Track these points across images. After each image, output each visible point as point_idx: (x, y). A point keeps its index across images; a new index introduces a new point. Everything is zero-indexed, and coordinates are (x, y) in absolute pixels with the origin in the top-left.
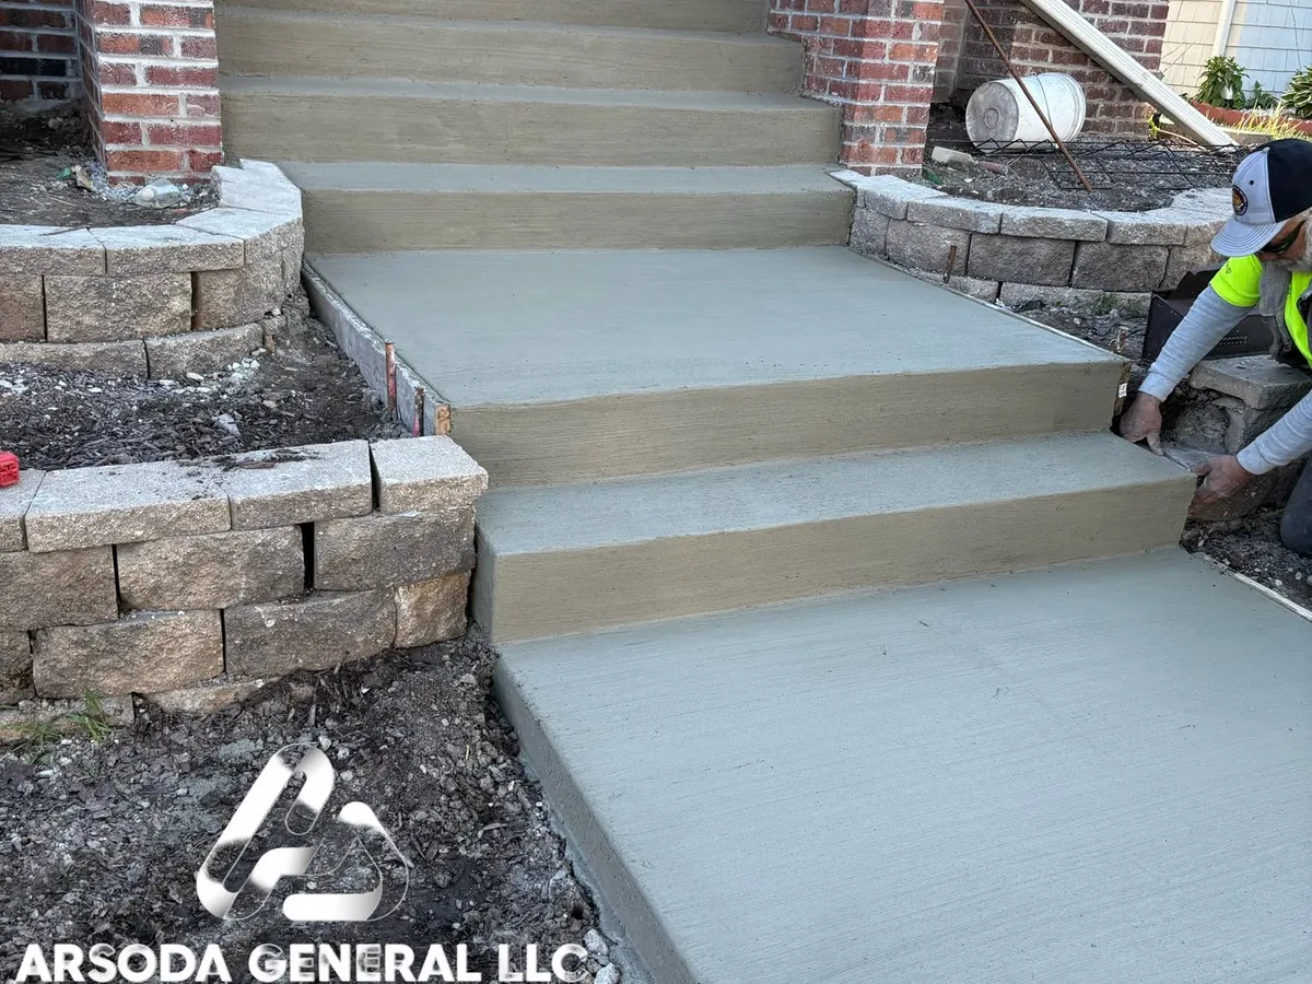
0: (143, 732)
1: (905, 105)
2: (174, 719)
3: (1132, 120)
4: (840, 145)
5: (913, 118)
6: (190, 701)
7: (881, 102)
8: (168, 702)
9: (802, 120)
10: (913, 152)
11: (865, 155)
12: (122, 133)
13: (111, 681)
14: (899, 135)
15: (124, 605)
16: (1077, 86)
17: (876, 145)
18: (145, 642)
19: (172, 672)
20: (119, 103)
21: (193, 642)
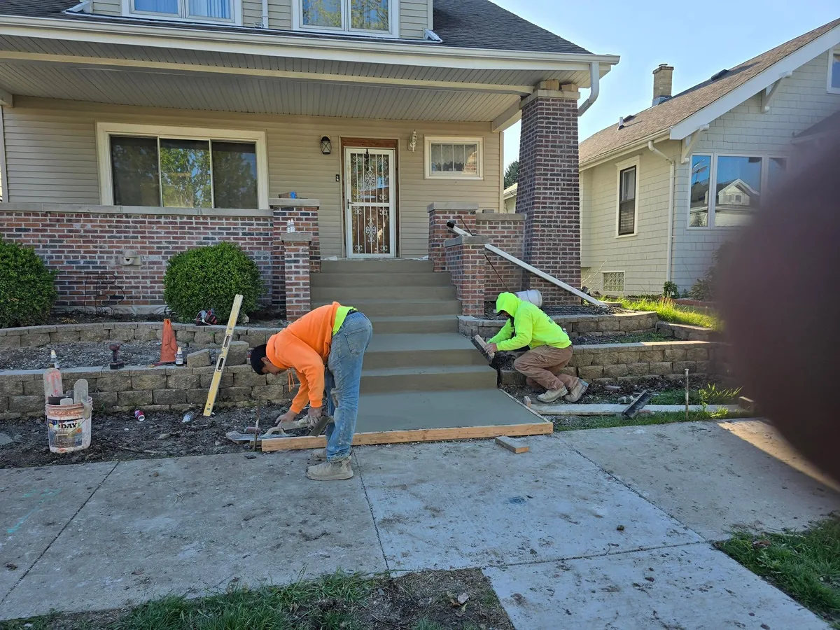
0: (269, 406)
1: (477, 300)
2: (274, 404)
3: (574, 301)
4: (461, 310)
5: (480, 302)
6: (277, 402)
7: (470, 299)
8: (273, 402)
9: (452, 304)
10: (481, 310)
11: (467, 311)
12: (290, 313)
13: (265, 397)
14: (476, 307)
15: (267, 383)
16: (539, 293)
17: (470, 309)
18: (270, 390)
19: (274, 396)
20: (290, 307)
21: (278, 391)
